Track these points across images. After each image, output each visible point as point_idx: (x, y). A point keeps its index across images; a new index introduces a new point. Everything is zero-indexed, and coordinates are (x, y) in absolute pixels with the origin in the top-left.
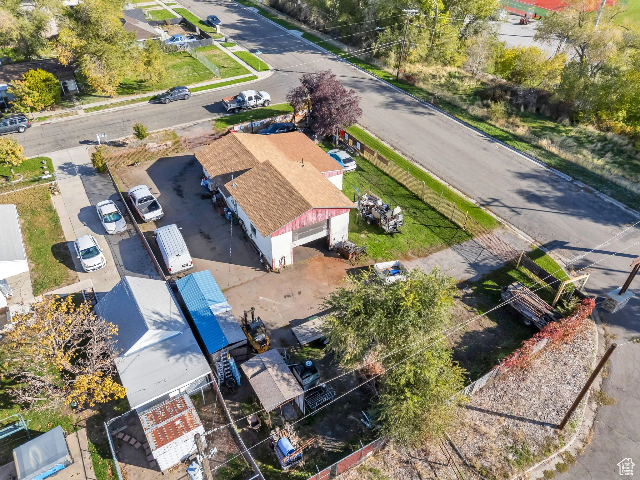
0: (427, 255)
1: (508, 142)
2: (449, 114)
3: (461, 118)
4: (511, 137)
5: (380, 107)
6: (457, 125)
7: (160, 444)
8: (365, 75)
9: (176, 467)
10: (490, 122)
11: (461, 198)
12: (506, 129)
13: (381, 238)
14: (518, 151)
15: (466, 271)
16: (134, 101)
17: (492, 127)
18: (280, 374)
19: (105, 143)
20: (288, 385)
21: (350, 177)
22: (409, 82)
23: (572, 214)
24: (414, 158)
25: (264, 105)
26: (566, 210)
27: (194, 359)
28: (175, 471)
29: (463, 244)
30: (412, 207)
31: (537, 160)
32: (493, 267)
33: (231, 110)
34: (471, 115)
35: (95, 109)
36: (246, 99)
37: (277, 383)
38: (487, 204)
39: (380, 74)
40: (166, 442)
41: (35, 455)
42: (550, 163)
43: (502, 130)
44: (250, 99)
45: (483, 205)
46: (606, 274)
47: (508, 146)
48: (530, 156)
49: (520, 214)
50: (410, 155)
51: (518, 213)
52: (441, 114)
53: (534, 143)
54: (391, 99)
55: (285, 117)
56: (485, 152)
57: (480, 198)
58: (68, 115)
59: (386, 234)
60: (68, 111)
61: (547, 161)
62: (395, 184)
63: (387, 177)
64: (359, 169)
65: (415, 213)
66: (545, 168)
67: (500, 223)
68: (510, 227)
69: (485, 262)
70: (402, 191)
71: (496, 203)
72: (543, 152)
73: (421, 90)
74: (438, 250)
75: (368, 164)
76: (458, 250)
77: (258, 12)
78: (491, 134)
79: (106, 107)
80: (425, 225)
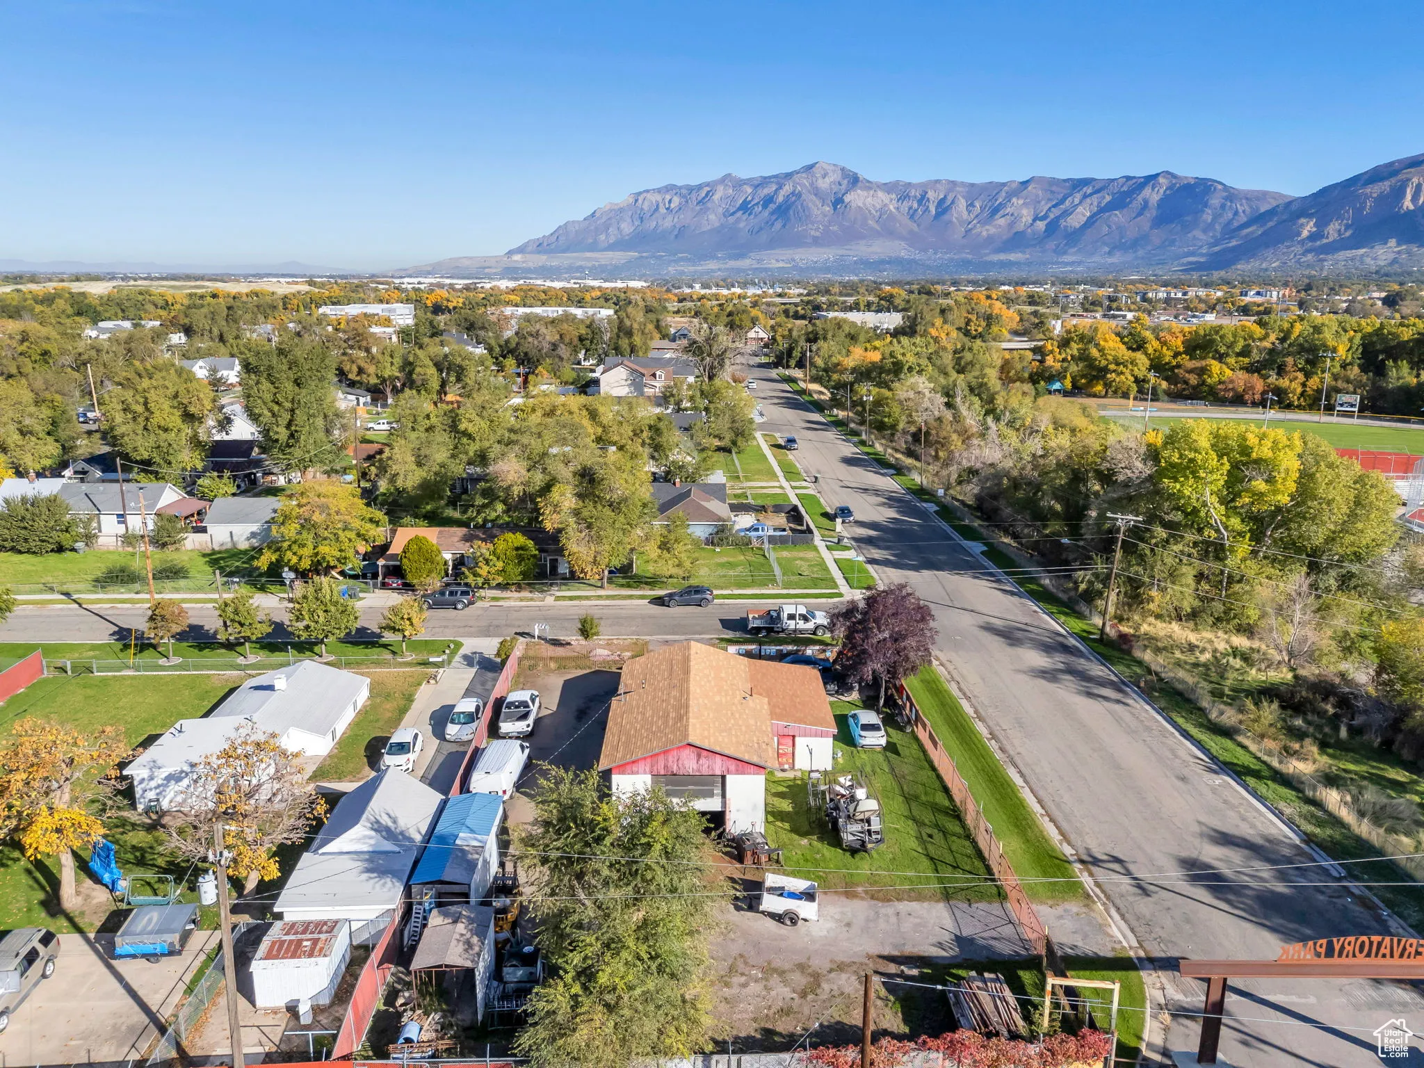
0: (889, 900)
1: (1251, 781)
2: (1161, 711)
3: (1180, 721)
4: (1266, 773)
5: (1025, 672)
6: (1163, 731)
7: (268, 957)
8: (1048, 623)
9: (275, 1012)
10: (1240, 739)
11: (1044, 838)
12: (1265, 758)
13: (828, 851)
14: (1261, 798)
15: (940, 945)
16: (630, 597)
17: (1239, 749)
18: (468, 935)
19: (545, 639)
20: (466, 950)
21: (864, 756)
22: (1125, 647)
23: (1273, 929)
24: (1018, 760)
25: (814, 633)
26: (1266, 917)
27: (389, 884)
28: (272, 1016)
29: (975, 905)
30: (937, 826)
31: (1290, 822)
32: (1000, 954)
33: (753, 628)
34: (1209, 721)
35: (571, 598)
36: (785, 616)
37: (454, 943)
38: (1091, 862)
39: (1077, 625)
40: (276, 957)
41: (150, 920)
42: (1315, 835)
43: (1258, 759)
44: (791, 617)
45: (1082, 862)
46: (1245, 1043)
47: (1246, 787)
48: (1279, 814)
49: (1148, 895)
50: (1012, 753)
51: (1146, 893)
52: (1148, 707)
53: (1310, 793)
54: (1061, 666)
55: (824, 651)
56: (1179, 784)
57: (1088, 849)
58: (532, 599)
59: (844, 850)
60: (537, 595)
61: (1309, 828)
62: (937, 784)
63: (931, 773)
64: (891, 748)
65: (930, 836)
66: (1298, 842)
67: (1088, 896)
68: (1107, 910)
69: (993, 943)
70: (941, 799)
71: (1116, 866)
72: (1320, 814)
73: (1140, 663)
74: (919, 897)
75: (915, 746)
76: (956, 911)
77: (936, 512)
78: (1221, 758)
79: (587, 598)
80: (932, 859)
